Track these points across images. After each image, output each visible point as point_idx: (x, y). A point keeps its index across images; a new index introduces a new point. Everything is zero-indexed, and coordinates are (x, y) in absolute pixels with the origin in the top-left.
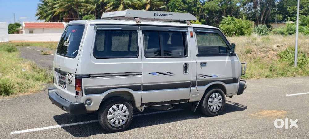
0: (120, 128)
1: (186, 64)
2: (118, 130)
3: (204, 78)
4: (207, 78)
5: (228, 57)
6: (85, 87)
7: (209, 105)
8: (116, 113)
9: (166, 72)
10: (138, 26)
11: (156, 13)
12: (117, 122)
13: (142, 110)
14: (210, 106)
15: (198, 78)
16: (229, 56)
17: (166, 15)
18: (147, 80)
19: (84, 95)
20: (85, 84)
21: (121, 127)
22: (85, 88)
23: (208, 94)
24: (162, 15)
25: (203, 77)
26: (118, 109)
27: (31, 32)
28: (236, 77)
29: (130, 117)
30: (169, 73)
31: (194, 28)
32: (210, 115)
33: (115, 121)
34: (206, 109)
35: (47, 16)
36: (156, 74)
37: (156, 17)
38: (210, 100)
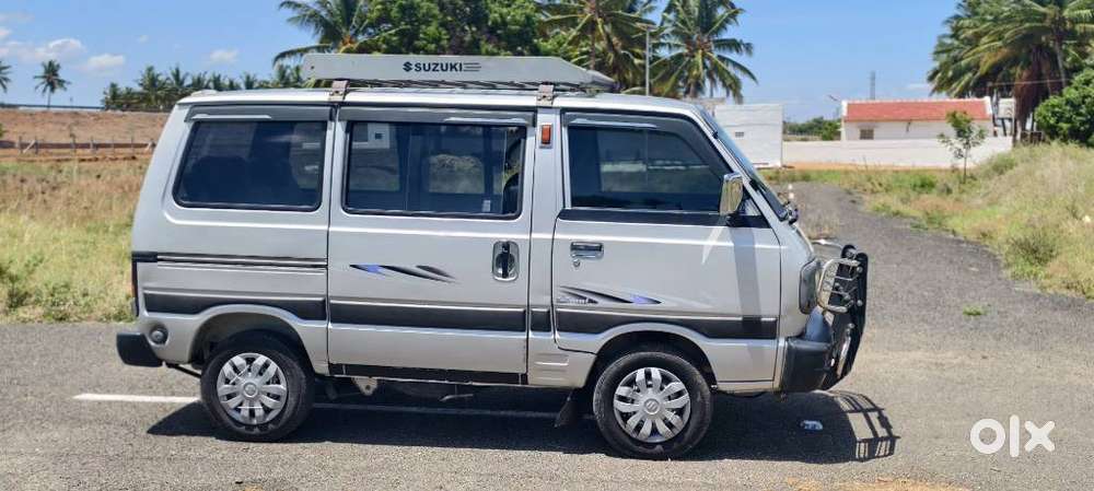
0: (257, 430)
1: (507, 246)
2: (250, 435)
3: (591, 301)
4: (602, 302)
5: (718, 230)
6: (145, 288)
7: (622, 414)
8: (243, 381)
9: (419, 267)
10: (333, 106)
11: (413, 63)
12: (246, 408)
13: (368, 387)
14: (625, 417)
15: (558, 301)
16: (727, 225)
17: (453, 67)
18: (344, 286)
19: (145, 313)
20: (144, 280)
21: (263, 426)
22: (147, 292)
23: (613, 368)
24: (435, 67)
25: (585, 298)
26: (249, 370)
27: (867, 135)
28: (762, 313)
29: (292, 400)
30: (431, 273)
31: (564, 110)
32: (627, 452)
33: (241, 404)
34: (606, 424)
35: (958, 75)
36: (381, 270)
37: (413, 76)
38: (622, 390)
